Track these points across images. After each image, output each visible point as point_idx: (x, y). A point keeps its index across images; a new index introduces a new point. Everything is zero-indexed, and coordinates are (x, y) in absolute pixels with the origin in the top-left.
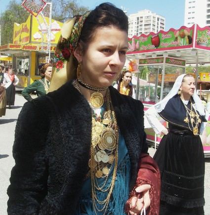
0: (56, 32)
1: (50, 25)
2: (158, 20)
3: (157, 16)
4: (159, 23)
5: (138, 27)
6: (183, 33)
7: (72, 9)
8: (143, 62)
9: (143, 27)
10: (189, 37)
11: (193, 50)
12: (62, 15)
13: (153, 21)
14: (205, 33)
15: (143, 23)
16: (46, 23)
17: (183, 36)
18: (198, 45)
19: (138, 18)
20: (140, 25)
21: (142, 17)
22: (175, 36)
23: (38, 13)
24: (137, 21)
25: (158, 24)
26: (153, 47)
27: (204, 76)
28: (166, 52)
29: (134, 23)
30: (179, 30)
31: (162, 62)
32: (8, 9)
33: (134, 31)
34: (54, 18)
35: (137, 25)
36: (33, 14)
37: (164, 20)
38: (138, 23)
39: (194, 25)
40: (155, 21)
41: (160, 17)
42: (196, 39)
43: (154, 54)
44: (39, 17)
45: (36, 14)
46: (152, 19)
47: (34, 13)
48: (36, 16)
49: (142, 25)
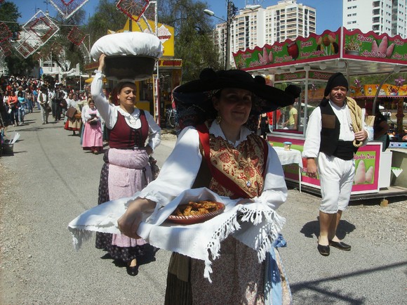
0: (165, 40)
1: (156, 31)
2: (306, 12)
3: (304, 8)
4: (308, 17)
5: (278, 24)
6: (327, 39)
7: (185, 6)
8: (280, 78)
9: (286, 24)
10: (334, 44)
11: (341, 60)
12: (172, 16)
13: (299, 14)
14: (356, 37)
15: (286, 18)
16: (151, 29)
17: (327, 43)
18: (347, 53)
19: (278, 12)
20: (282, 21)
21: (283, 10)
22: (318, 44)
23: (139, 15)
24: (276, 16)
25: (306, 18)
26: (290, 58)
27: (370, 89)
28: (308, 65)
29: (273, 19)
30: (322, 35)
31: (304, 77)
32: (98, 11)
33: (273, 30)
34: (161, 21)
35: (276, 22)
36: (132, 18)
37: (314, 13)
38: (278, 19)
39: (340, 29)
40: (302, 15)
41: (309, 9)
42: (344, 46)
43: (293, 68)
44: (141, 22)
45: (135, 17)
46: (297, 12)
47: (133, 16)
48: (136, 21)
49: (284, 21)
